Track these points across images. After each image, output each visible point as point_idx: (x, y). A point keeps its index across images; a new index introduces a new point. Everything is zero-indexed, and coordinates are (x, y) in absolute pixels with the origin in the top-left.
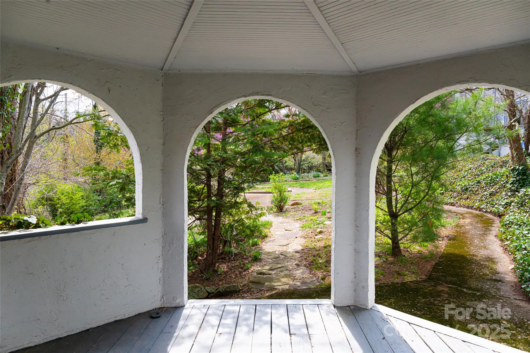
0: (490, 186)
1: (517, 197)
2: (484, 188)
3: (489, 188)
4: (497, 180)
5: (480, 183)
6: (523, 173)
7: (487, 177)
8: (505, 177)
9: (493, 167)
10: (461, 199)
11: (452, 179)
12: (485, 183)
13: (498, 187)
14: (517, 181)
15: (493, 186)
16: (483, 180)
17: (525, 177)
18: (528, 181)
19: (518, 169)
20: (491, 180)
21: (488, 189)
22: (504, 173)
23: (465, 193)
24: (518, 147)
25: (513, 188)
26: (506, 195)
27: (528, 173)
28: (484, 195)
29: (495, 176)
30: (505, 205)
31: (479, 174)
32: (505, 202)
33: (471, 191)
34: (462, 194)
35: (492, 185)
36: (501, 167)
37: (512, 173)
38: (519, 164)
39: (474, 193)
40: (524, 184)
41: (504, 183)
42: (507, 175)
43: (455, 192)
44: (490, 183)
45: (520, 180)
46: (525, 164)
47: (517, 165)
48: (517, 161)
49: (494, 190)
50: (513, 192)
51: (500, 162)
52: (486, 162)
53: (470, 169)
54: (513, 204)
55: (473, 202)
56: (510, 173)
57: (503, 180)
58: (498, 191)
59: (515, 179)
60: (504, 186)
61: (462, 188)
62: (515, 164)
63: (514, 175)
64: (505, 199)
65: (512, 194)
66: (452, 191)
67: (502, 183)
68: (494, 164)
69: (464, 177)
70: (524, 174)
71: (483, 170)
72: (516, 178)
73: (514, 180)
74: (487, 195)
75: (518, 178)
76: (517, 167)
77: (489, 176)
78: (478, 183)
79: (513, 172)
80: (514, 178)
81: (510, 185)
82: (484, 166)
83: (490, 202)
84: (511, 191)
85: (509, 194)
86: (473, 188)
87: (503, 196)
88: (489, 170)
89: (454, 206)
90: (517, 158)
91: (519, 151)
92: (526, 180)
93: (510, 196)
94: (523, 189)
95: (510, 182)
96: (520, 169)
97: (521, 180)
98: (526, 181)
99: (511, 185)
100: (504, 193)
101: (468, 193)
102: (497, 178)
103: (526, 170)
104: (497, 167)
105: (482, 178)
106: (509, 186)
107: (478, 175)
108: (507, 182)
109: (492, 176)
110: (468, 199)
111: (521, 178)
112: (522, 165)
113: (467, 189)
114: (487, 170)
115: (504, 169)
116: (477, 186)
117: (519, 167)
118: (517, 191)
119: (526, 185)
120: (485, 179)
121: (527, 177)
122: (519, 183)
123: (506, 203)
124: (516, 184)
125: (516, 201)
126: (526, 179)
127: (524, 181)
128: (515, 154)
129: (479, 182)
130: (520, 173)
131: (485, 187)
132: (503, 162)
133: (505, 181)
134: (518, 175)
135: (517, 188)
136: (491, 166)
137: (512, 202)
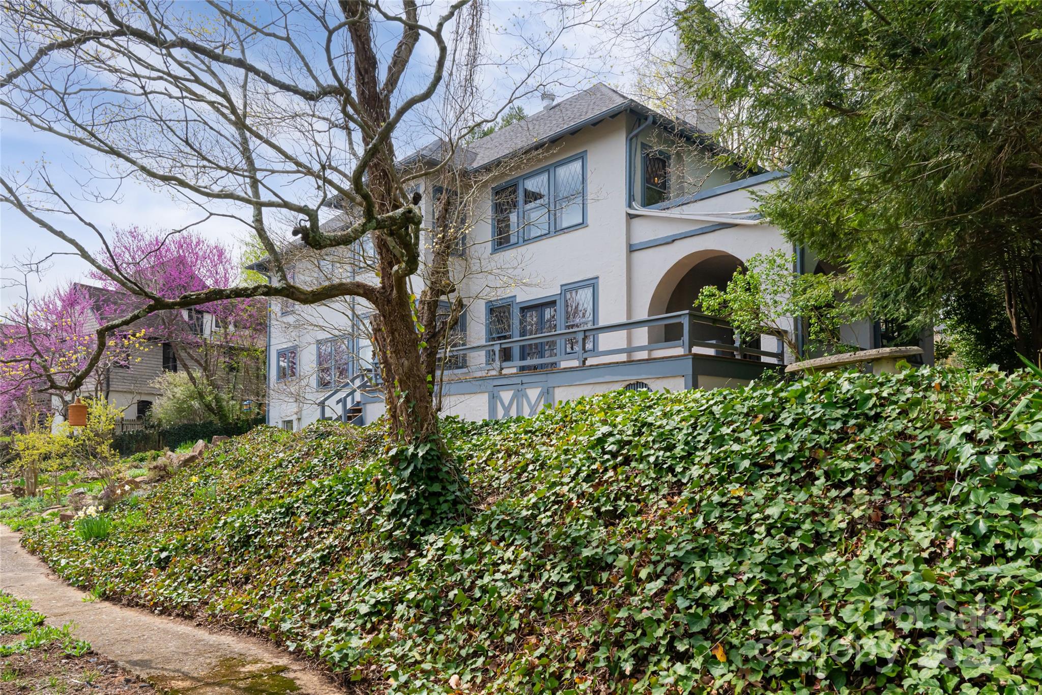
0: (323, 527)
1: (412, 574)
2: (305, 535)
3: (321, 533)
4: (349, 499)
5: (293, 514)
6: (429, 470)
7: (316, 490)
8: (370, 488)
9: (340, 459)
10: (221, 582)
11: (222, 500)
12: (308, 514)
13: (349, 528)
14: (411, 503)
15: (334, 523)
16: (304, 503)
17: (436, 488)
18: (446, 501)
19: (415, 455)
20: (327, 502)
21: (316, 539)
22: (369, 472)
23: (242, 555)
24: (411, 369)
25: (397, 533)
26: (376, 562)
27: (445, 469)
28: (302, 563)
29: (340, 487)
30: (369, 614)
31: (302, 479)
32: (373, 601)
33: (261, 547)
34: (228, 563)
35: (329, 520)
36: (364, 455)
37: (394, 473)
38: (417, 438)
39: (269, 557)
40: (434, 514)
41: (369, 513)
42: (378, 482)
43: (206, 553)
44: (325, 514)
45: (422, 501)
46: (435, 437)
47: (410, 443)
48: (409, 424)
49: (337, 542)
50: (400, 549)
51: (359, 439)
52: (325, 443)
53: (280, 465)
54: (400, 608)
55: (263, 597)
56: (386, 474)
57: (365, 499)
58: (349, 544)
59: (402, 496)
60: (370, 522)
61: (232, 537)
62: (403, 438)
63: (402, 482)
64: (370, 583)
65: (395, 559)
66: (196, 551)
67: (362, 510)
68: (345, 449)
69: (259, 492)
70: (432, 474)
71: (315, 465)
72: (407, 493)
73: (402, 500)
74: (313, 561)
75: (413, 491)
76: (411, 449)
77: (323, 486)
78: (286, 514)
79: (398, 469)
80: (399, 491)
81: (389, 520)
82: (318, 454)
83: (318, 597)
84: (392, 547)
85: (387, 557)
86: (270, 534)
87: (365, 570)
88: (331, 466)
89: (191, 618)
90: (409, 416)
91: (415, 387)
92: (442, 499)
93: (389, 568)
94: (431, 538)
95: (388, 510)
96: (420, 454)
97: (426, 498)
98: (439, 503)
99: (393, 521)
100: (368, 556)
101: (250, 557)
102: (348, 494)
103: (439, 458)
104: (354, 456)
105: (301, 496)
106: (384, 524)
107: (298, 483)
108: (378, 509)
109: (331, 487)
110: (247, 579)
111: (424, 491)
112: (426, 440)
113: (246, 541)
114: (325, 465)
115: (371, 462)
116: (282, 525)
117: (416, 448)
118: (413, 546)
119: (442, 519)
120: (308, 497)
121: (444, 488)
122: (419, 512)
123: (374, 606)
124: (408, 517)
125: (411, 595)
126: (439, 494)
127: (434, 502)
128: (402, 400)
129: (290, 511)
130: (421, 470)
131: (310, 529)
132: (368, 439)
133: (371, 505)
134: (414, 479)
135: (413, 534)
136: (337, 454)
137: (398, 598)
